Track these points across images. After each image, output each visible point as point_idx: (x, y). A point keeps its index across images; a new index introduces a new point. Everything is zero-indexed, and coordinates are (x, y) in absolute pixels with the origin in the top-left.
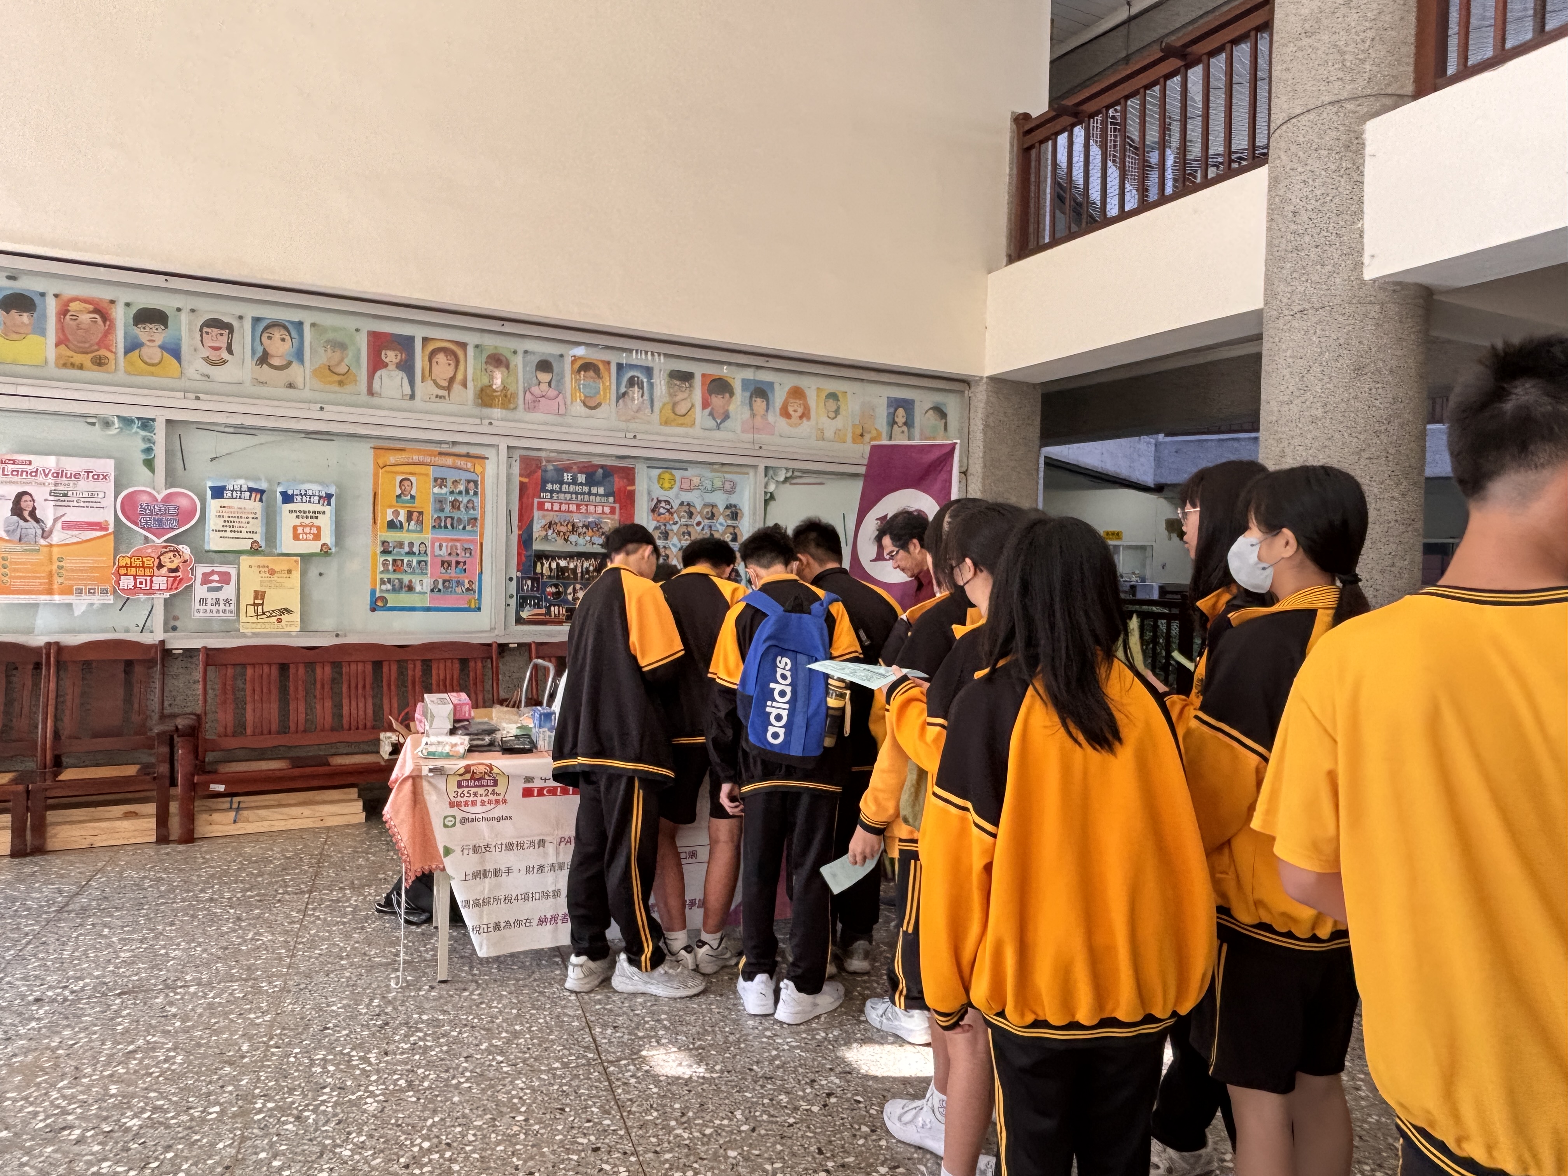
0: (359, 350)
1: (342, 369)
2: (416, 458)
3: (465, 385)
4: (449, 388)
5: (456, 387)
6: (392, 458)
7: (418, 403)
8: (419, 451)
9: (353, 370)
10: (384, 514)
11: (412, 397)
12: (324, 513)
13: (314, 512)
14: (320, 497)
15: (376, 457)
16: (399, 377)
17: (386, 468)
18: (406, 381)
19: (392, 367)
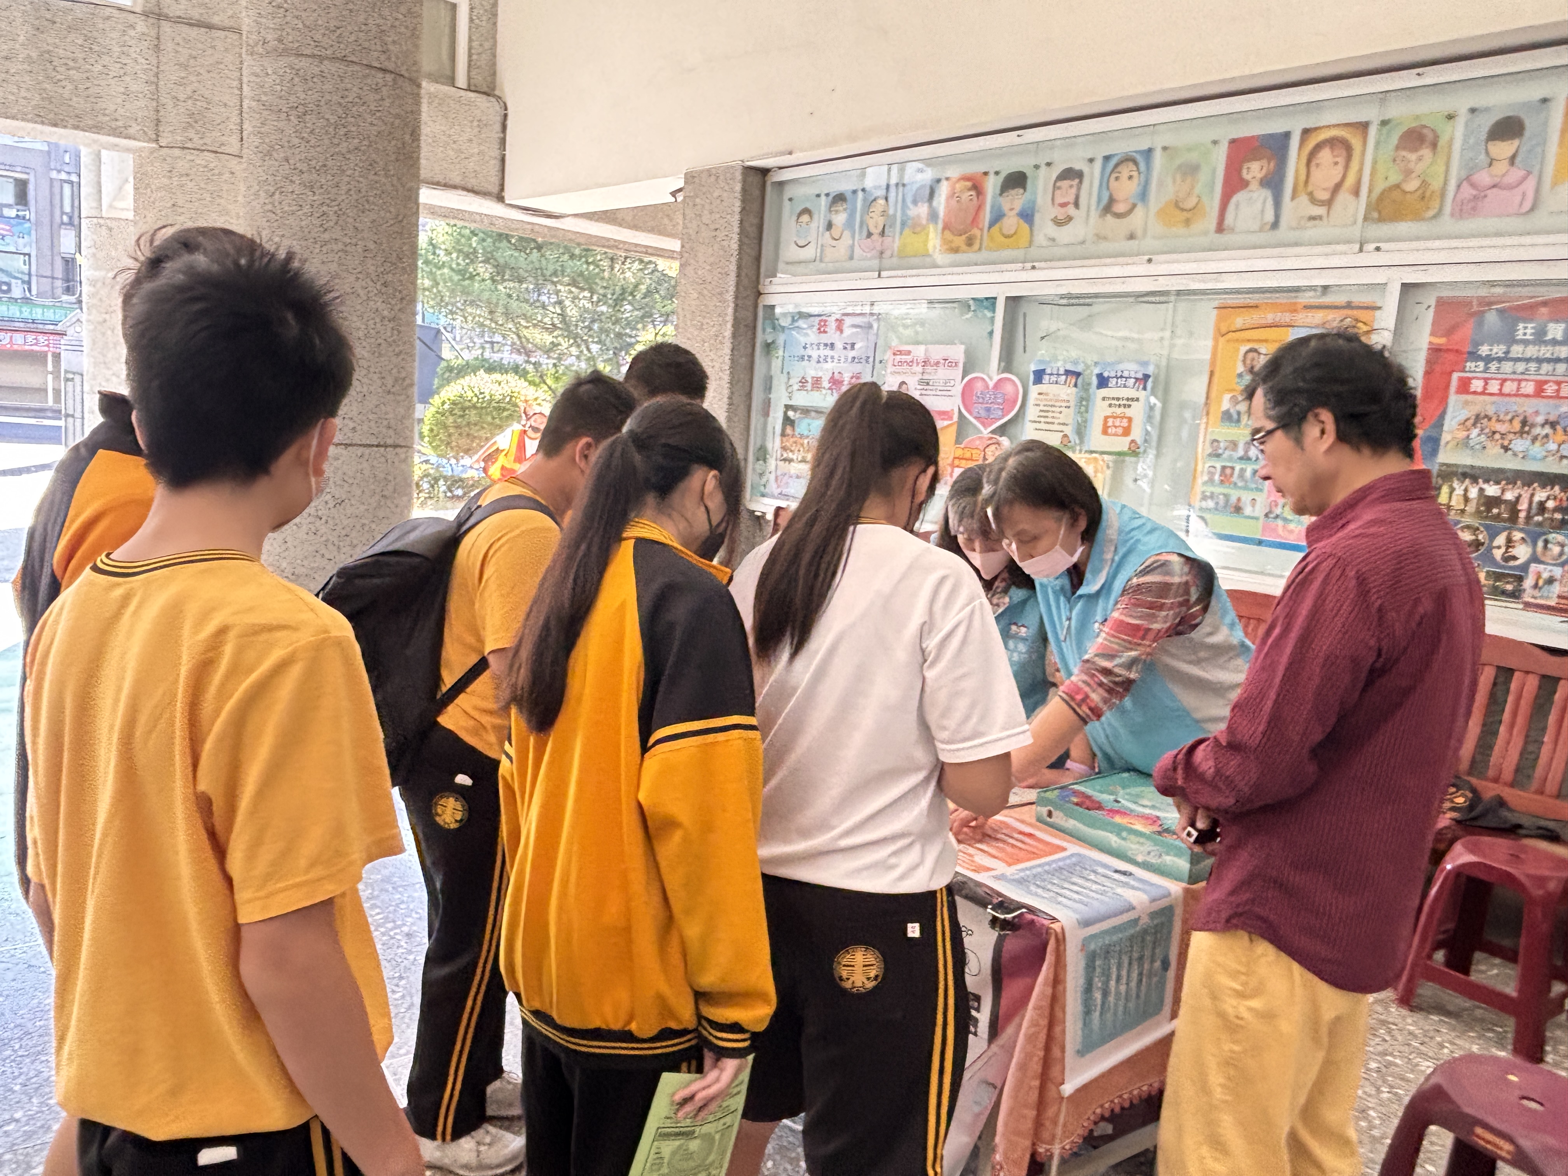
0: (1214, 171)
3: (1356, 193)
4: (1329, 203)
5: (1344, 196)
6: (1239, 321)
7: (1283, 233)
10: (1219, 402)
11: (1275, 225)
12: (1137, 400)
13: (1128, 399)
14: (1137, 379)
16: (1262, 197)
17: (1231, 335)
18: (1270, 202)
19: (1254, 185)
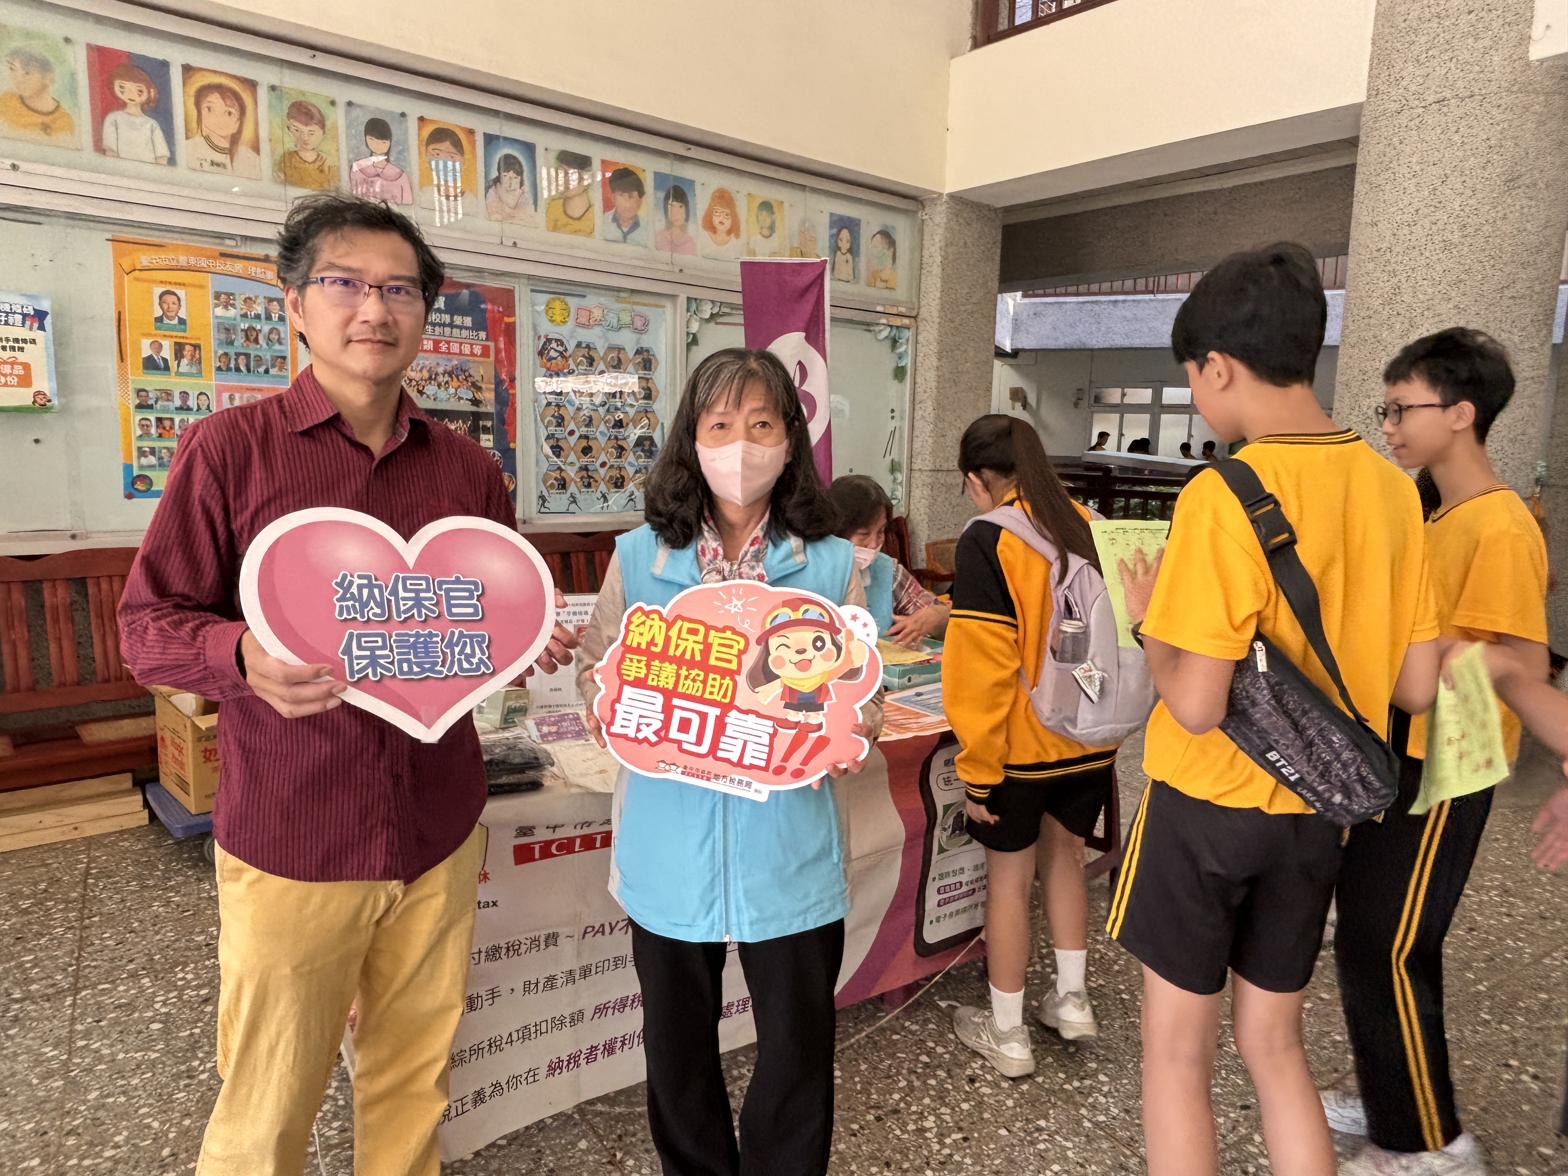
0: (73, 75)
1: (47, 104)
2: (183, 260)
3: (256, 149)
4: (231, 152)
5: (243, 151)
6: (145, 258)
8: (188, 250)
9: (65, 105)
10: (138, 349)
11: (172, 161)
12: (33, 342)
13: (16, 340)
14: (25, 316)
15: (117, 257)
16: (148, 126)
17: (136, 273)
18: (159, 135)
19: (133, 109)
